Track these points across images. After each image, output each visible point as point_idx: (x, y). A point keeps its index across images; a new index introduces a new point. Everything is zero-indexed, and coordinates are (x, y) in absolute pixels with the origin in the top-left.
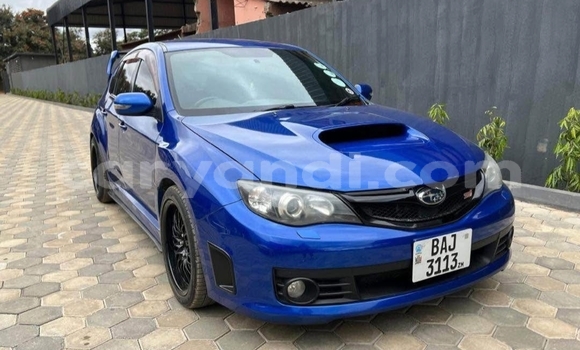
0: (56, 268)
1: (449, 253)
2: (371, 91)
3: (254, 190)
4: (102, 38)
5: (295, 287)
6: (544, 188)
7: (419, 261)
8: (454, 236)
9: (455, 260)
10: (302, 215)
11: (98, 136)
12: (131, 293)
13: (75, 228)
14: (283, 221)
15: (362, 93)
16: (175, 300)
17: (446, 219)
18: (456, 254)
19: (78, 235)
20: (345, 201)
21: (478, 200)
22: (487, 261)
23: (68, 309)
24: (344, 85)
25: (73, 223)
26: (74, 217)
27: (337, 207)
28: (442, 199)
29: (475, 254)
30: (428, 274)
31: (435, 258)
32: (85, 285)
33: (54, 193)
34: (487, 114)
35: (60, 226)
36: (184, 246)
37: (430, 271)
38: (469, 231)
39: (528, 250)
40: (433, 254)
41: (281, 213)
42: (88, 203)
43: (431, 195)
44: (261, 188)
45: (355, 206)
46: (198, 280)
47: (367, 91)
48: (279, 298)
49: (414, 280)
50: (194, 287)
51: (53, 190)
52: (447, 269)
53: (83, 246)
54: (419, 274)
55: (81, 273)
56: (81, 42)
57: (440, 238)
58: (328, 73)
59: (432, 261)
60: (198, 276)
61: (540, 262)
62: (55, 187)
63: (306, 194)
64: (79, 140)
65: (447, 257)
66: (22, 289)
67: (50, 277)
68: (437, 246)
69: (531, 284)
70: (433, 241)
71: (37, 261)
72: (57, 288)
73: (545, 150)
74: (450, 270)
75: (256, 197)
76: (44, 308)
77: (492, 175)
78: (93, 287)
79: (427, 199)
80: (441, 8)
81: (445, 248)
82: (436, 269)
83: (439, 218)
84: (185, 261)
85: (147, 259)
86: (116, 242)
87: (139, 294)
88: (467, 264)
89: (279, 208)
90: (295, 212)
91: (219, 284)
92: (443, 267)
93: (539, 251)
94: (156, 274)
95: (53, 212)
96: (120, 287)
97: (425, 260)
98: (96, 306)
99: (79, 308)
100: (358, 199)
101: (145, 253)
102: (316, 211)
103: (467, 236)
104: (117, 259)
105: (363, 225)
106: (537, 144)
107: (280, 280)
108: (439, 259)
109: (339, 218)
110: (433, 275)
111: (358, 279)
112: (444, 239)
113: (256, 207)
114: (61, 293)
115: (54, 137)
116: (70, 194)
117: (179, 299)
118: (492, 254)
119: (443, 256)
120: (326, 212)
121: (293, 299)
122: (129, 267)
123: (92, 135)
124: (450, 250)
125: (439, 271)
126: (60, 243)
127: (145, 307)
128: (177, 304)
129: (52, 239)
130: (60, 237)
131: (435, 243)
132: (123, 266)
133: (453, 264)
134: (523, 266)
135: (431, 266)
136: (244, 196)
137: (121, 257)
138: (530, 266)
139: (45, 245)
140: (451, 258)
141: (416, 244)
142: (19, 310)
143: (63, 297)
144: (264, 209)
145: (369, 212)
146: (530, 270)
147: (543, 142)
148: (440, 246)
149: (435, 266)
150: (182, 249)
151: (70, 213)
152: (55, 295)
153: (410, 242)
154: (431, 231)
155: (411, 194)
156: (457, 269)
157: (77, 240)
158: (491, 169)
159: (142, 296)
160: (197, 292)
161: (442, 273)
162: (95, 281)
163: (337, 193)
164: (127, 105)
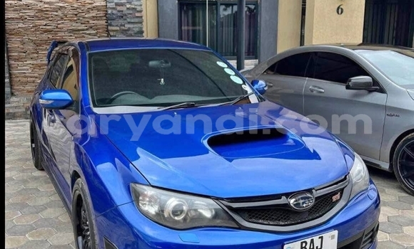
3: (144, 193)
8: (322, 238)
10: (185, 219)
24: (241, 82)
28: (311, 205)
38: (336, 233)
41: (166, 215)
43: (301, 201)
57: (308, 240)
58: (228, 71)
63: (190, 199)
68: (305, 247)
70: (302, 243)
75: (146, 199)
79: (297, 205)
90: (177, 215)
103: (333, 237)
112: (312, 241)
113: (146, 208)
118: (358, 248)
131: (304, 245)
136: (136, 197)
141: (286, 247)
144: (152, 210)
148: (308, 247)
153: (280, 244)
154: (300, 234)
155: (283, 199)
163: (217, 199)
164: (51, 100)
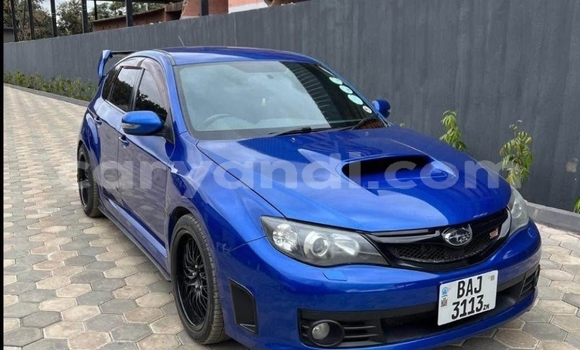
0: (51, 294)
1: (475, 295)
2: (389, 108)
3: (279, 227)
4: (67, 10)
5: (320, 330)
6: (573, 214)
7: (445, 303)
8: (480, 278)
9: (480, 302)
10: (328, 255)
11: (89, 145)
12: (139, 325)
13: (65, 247)
14: (307, 261)
15: (381, 111)
16: (185, 334)
17: (473, 260)
18: (482, 296)
19: (69, 257)
20: (373, 242)
21: (503, 240)
22: (513, 302)
23: (74, 342)
24: (361, 103)
25: (61, 241)
26: (61, 234)
27: (363, 248)
28: (468, 240)
29: (501, 295)
30: (453, 317)
31: (461, 300)
32: (87, 315)
33: (34, 204)
34: (512, 128)
35: (48, 245)
36: (197, 277)
37: (455, 313)
38: (495, 273)
39: (556, 285)
40: (459, 296)
41: (306, 252)
42: (73, 217)
43: (457, 236)
44: (285, 225)
45: (382, 247)
46: (215, 317)
47: (385, 108)
48: (303, 339)
49: (440, 323)
50: (211, 322)
51: (33, 200)
52: (473, 311)
53: (78, 270)
54: (445, 316)
55: (81, 300)
56: (44, 14)
57: (466, 280)
58: (344, 89)
59: (458, 303)
60: (216, 312)
61: (567, 299)
62: (32, 196)
63: (331, 233)
64: (49, 136)
65: (473, 300)
66: (21, 318)
67: (48, 305)
68: (463, 288)
69: (558, 324)
70: (460, 283)
71: (30, 286)
72: (57, 318)
73: (574, 170)
74: (476, 313)
75: (280, 234)
76: (47, 340)
77: (517, 211)
78: (96, 318)
79: (453, 240)
80: (464, 11)
81: (471, 291)
82: (461, 312)
83: (466, 259)
84: (199, 293)
85: (150, 286)
86: (112, 265)
87: (147, 327)
88: (492, 306)
89: (305, 246)
90: (320, 251)
91: (239, 322)
92: (468, 309)
93: (567, 287)
94: (161, 304)
95: (36, 227)
96: (124, 318)
97: (451, 302)
98: (103, 340)
99: (85, 341)
100: (384, 240)
101: (146, 279)
102: (341, 250)
103: (492, 278)
104: (117, 286)
105: (390, 266)
106: (565, 165)
107: (305, 322)
108: (465, 301)
109: (364, 259)
110: (459, 318)
111: (383, 321)
112: (470, 281)
113: (280, 244)
114: (63, 323)
115: (20, 132)
116: (52, 206)
117: (191, 335)
118: (518, 295)
119: (469, 298)
120: (351, 252)
121: (318, 341)
122: (132, 294)
123: (80, 143)
124: (476, 292)
125: (465, 314)
126: (51, 265)
127: (155, 340)
128: (188, 339)
129: (41, 260)
130: (50, 259)
131: (462, 285)
132: (123, 294)
133: (479, 306)
134: (550, 303)
135: (456, 309)
136: (269, 232)
137: (121, 283)
138: (556, 304)
139: (35, 267)
140: (477, 300)
141: (442, 287)
142: (22, 342)
143: (66, 328)
144: (288, 247)
145: (396, 253)
146: (557, 308)
147: (573, 161)
148: (466, 288)
149: (461, 308)
150: (194, 280)
151: (56, 229)
152: (57, 326)
153: (436, 284)
154: (458, 273)
155: (437, 233)
156: (482, 311)
157: (71, 262)
158: (517, 205)
159: (149, 329)
160: (213, 329)
161: (467, 316)
162: (96, 311)
163: (363, 233)
164: (136, 124)
